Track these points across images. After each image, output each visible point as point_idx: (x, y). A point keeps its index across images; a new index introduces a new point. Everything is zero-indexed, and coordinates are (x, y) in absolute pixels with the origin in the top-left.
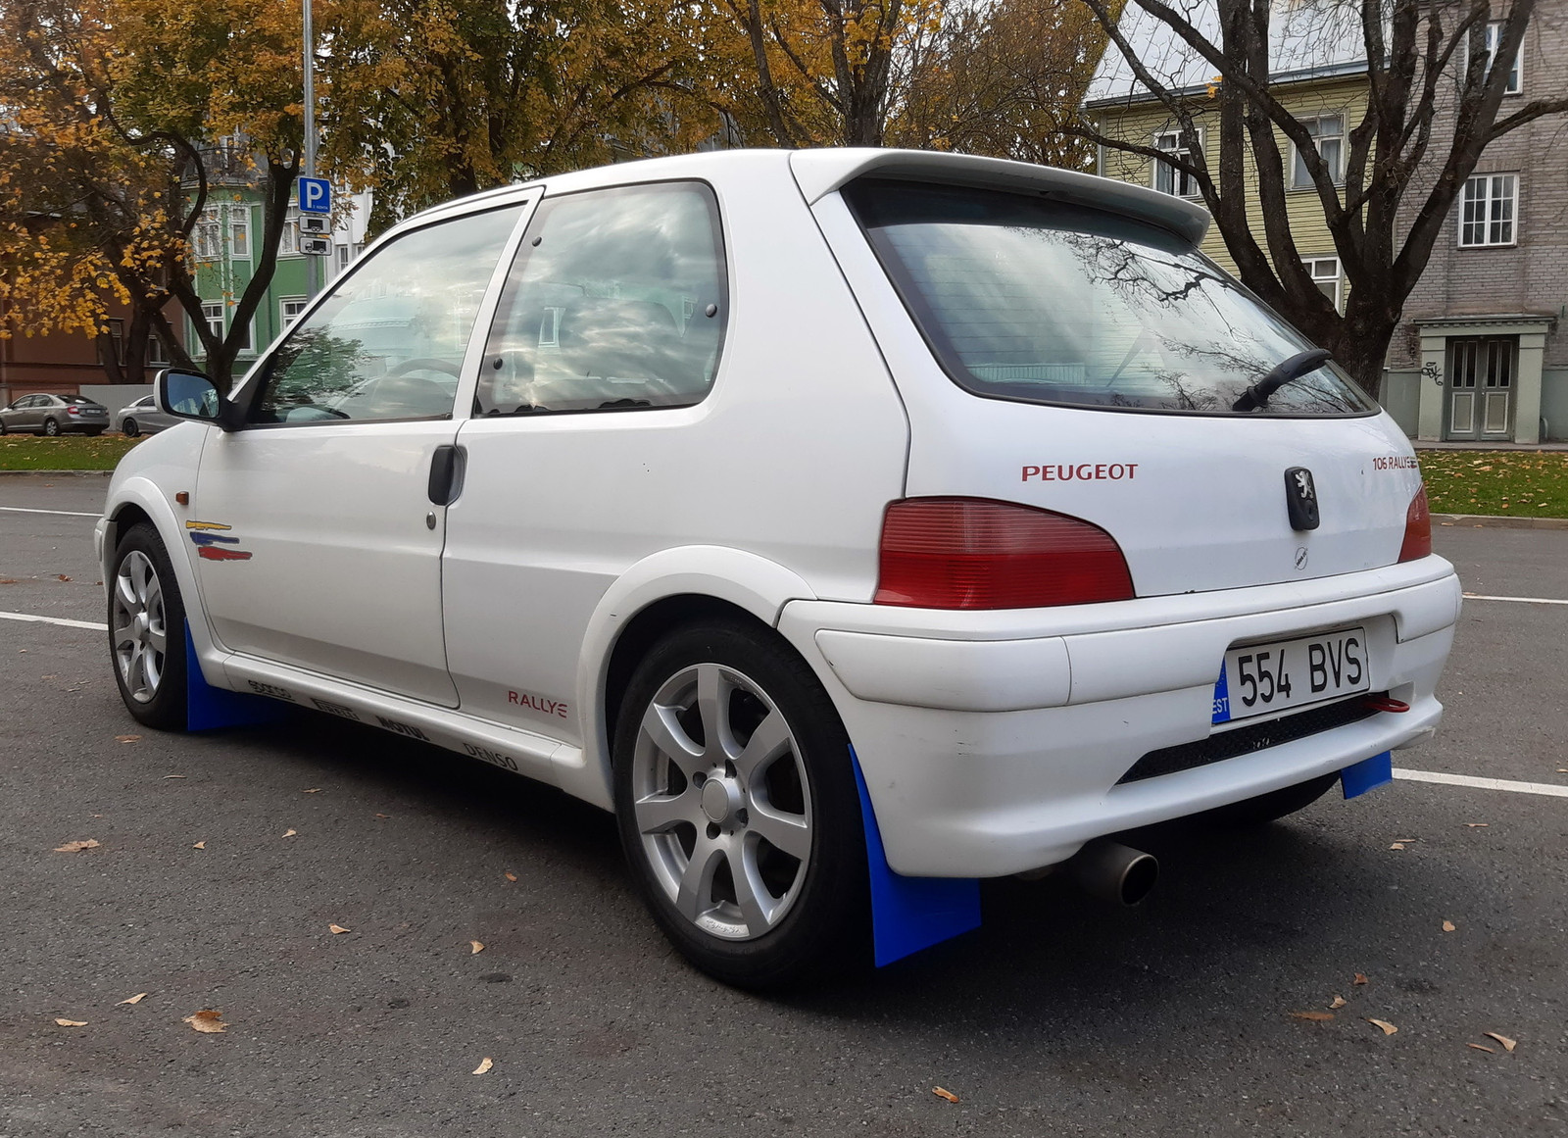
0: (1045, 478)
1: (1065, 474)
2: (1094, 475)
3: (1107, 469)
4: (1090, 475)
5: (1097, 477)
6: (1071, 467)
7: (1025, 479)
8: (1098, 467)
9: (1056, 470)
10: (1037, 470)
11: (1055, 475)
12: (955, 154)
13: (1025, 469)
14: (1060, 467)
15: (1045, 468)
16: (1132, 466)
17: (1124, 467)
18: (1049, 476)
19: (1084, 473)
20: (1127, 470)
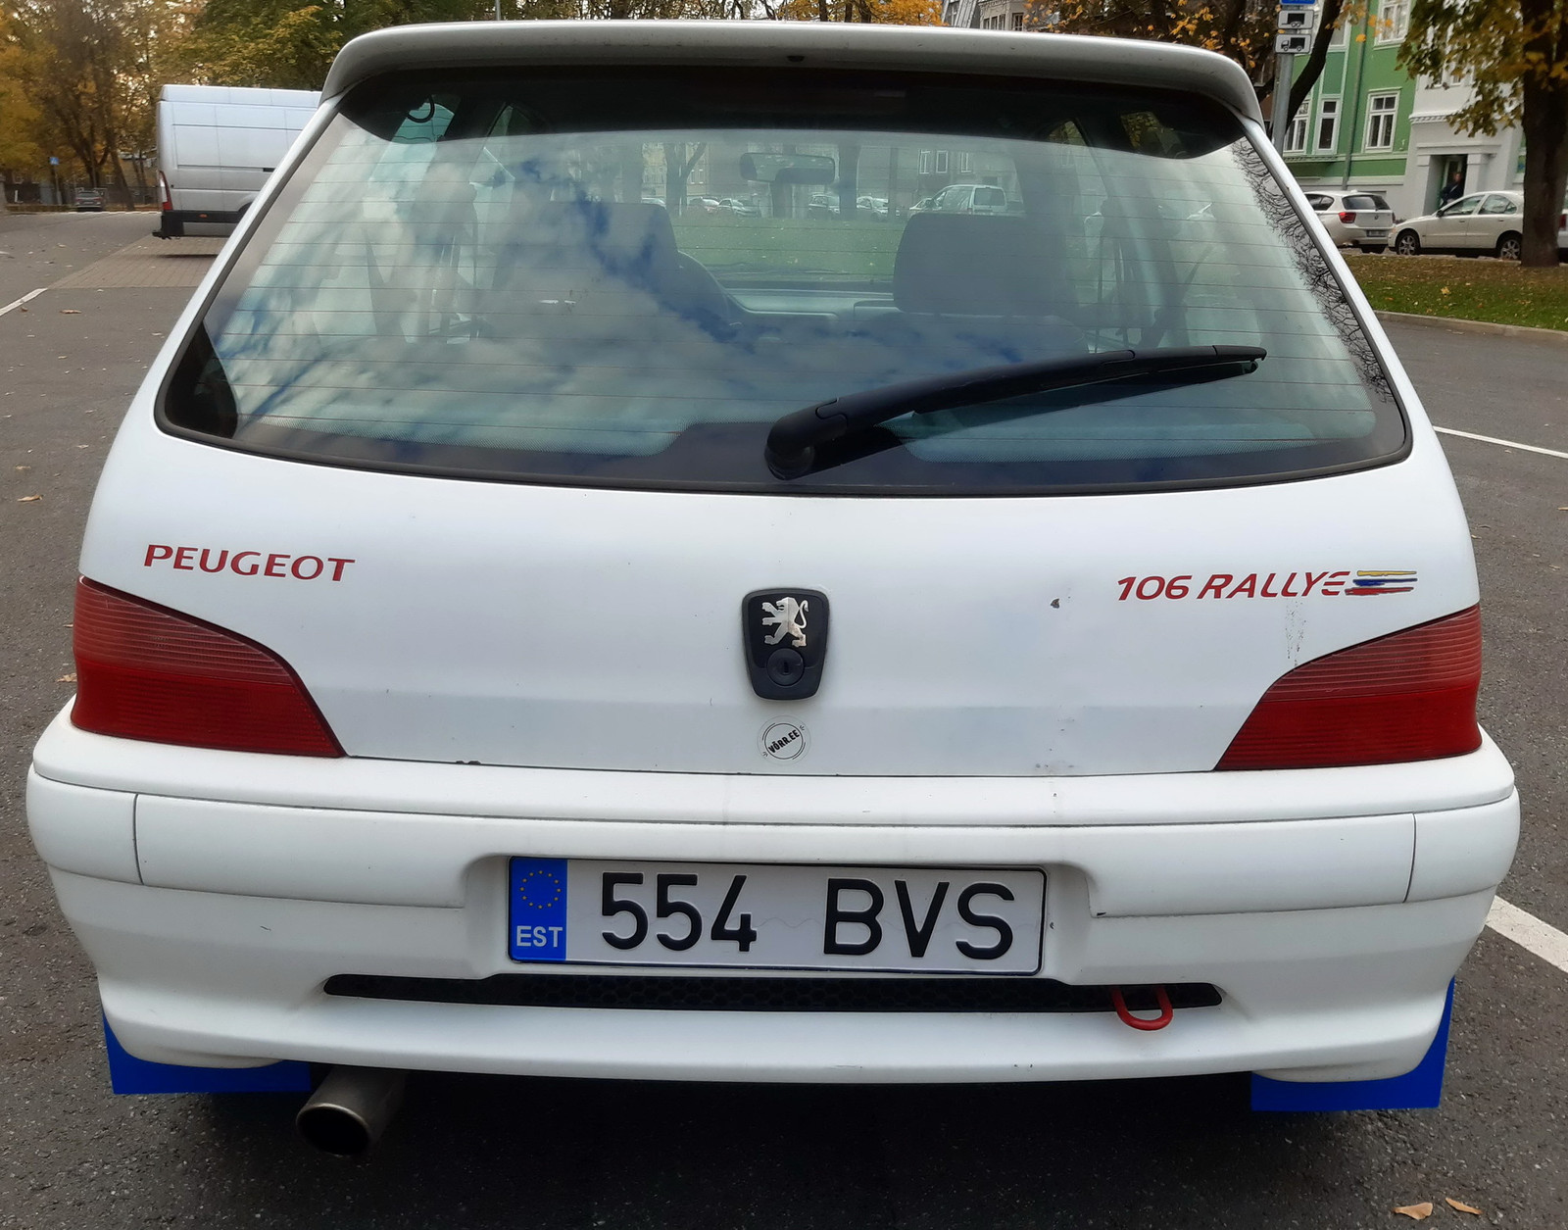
0: (177, 565)
1: (212, 563)
2: (262, 569)
3: (289, 562)
4: (254, 569)
5: (268, 572)
6: (224, 554)
7: (148, 563)
8: (272, 557)
9: (197, 556)
10: (169, 551)
11: (196, 562)
12: (634, 23)
13: (152, 548)
14: (206, 553)
15: (181, 550)
16: (340, 563)
17: (326, 563)
18: (184, 562)
19: (245, 564)
20: (329, 568)
